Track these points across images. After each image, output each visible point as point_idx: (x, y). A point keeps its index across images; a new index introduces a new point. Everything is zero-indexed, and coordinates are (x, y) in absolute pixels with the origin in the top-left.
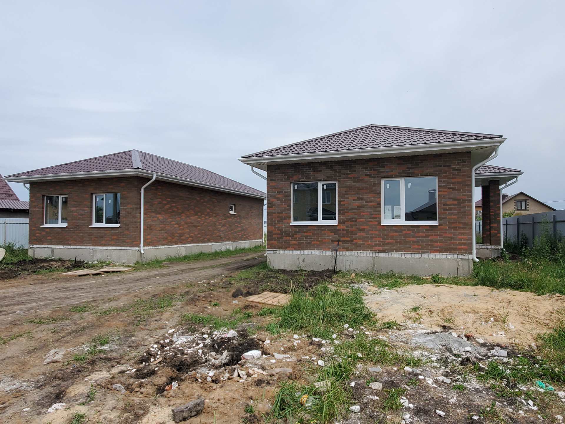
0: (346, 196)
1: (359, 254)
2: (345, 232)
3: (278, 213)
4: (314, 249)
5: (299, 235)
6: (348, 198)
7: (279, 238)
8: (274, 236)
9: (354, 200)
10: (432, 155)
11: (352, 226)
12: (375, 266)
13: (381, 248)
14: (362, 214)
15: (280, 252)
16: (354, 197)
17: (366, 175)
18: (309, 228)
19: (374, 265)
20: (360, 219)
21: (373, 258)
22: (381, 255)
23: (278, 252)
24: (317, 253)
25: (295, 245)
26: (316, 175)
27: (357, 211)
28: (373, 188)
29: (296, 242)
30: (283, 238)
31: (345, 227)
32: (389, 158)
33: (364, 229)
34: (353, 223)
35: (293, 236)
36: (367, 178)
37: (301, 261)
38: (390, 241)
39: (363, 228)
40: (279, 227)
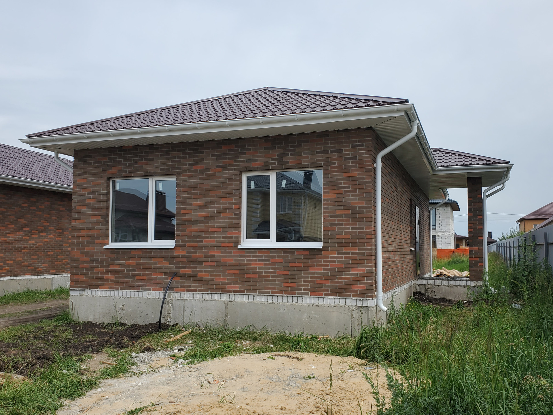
0: (189, 201)
1: (205, 296)
2: (185, 260)
3: (88, 228)
4: (138, 287)
5: (117, 265)
6: (191, 205)
7: (87, 270)
8: (81, 267)
9: (200, 208)
10: (314, 133)
11: (196, 249)
12: (229, 317)
13: (238, 287)
14: (210, 230)
15: (89, 292)
16: (200, 202)
17: (218, 167)
18: (132, 253)
19: (226, 316)
20: (208, 238)
21: (226, 304)
22: (238, 299)
23: (86, 293)
24: (143, 294)
25: (112, 281)
26: (145, 167)
27: (203, 226)
28: (229, 188)
29: (112, 277)
30: (93, 270)
31: (185, 253)
32: (252, 138)
33: (213, 256)
34: (198, 245)
35: (108, 267)
36: (220, 172)
37: (118, 309)
38: (251, 276)
39: (212, 253)
40: (88, 252)
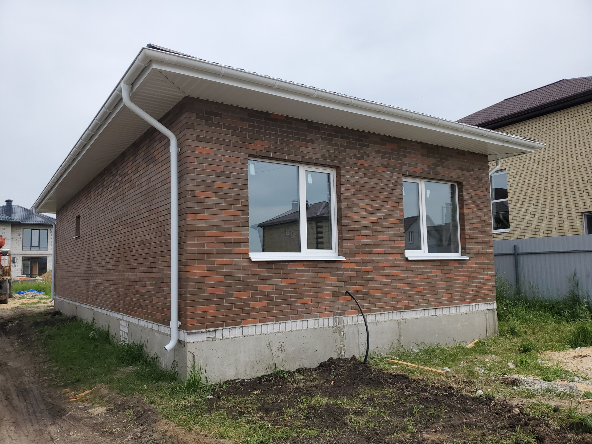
0: (356, 202)
2: (353, 274)
4: (301, 315)
5: (269, 285)
6: (357, 207)
7: (220, 296)
8: (209, 292)
9: (367, 211)
11: (365, 262)
14: (380, 238)
16: (368, 204)
17: (383, 166)
20: (376, 247)
24: (308, 324)
25: (261, 309)
26: (303, 149)
27: (370, 233)
29: (263, 304)
30: (231, 296)
31: (353, 265)
33: (383, 269)
34: (369, 256)
35: (256, 289)
37: (275, 350)
38: (418, 289)
39: (381, 265)
